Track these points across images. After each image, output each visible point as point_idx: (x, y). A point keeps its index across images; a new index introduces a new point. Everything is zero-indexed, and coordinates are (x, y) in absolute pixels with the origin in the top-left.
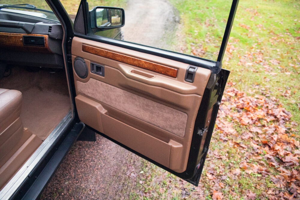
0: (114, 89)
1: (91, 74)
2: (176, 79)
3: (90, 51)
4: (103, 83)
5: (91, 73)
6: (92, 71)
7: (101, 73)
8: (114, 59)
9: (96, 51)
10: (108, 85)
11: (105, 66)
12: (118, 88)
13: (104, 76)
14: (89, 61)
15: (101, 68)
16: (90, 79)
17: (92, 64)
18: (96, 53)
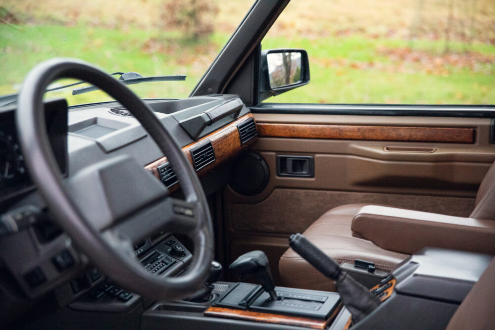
0: (339, 196)
1: (278, 180)
2: (477, 144)
3: (276, 134)
4: (310, 191)
5: (278, 178)
6: (282, 174)
7: (304, 172)
8: (340, 137)
9: (294, 131)
10: (325, 191)
11: (317, 155)
12: (349, 193)
13: (312, 177)
14: (274, 154)
15: (305, 161)
16: (275, 190)
17: (281, 158)
18: (294, 134)
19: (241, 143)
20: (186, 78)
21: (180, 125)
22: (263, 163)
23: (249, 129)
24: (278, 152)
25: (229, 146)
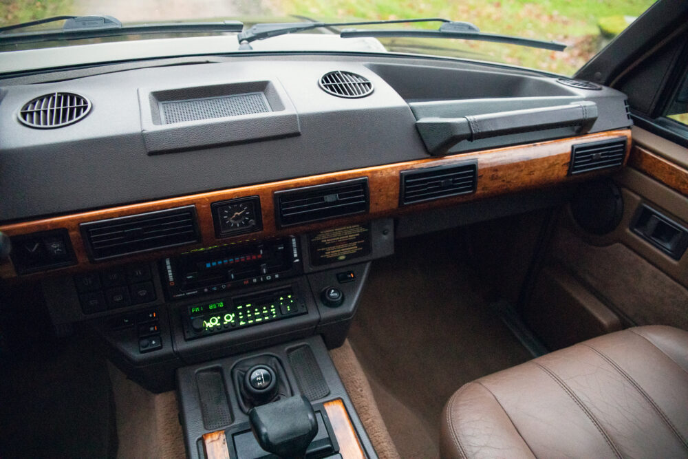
1: (628, 235)
5: (628, 231)
6: (636, 230)
7: (668, 246)
13: (677, 258)
14: (638, 198)
15: (679, 232)
16: (618, 244)
17: (646, 209)
18: (681, 187)
19: (569, 172)
20: (566, 49)
21: (417, 127)
22: (619, 202)
23: (602, 155)
24: (645, 199)
25: (531, 173)
